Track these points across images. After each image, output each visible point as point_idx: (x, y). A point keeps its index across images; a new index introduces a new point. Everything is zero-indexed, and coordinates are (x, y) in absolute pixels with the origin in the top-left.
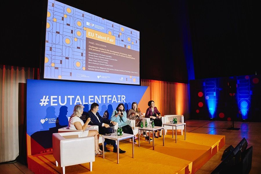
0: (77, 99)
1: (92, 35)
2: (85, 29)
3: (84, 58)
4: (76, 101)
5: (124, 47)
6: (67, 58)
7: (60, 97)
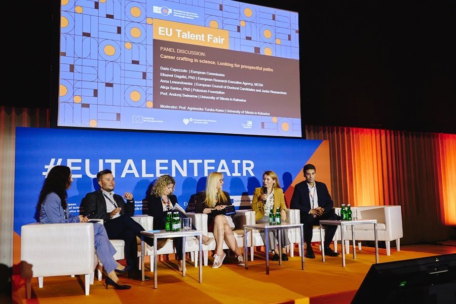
0: (127, 166)
1: (169, 33)
2: (149, 21)
3: (150, 83)
4: (126, 171)
5: (253, 52)
6: (109, 85)
7: (87, 161)
